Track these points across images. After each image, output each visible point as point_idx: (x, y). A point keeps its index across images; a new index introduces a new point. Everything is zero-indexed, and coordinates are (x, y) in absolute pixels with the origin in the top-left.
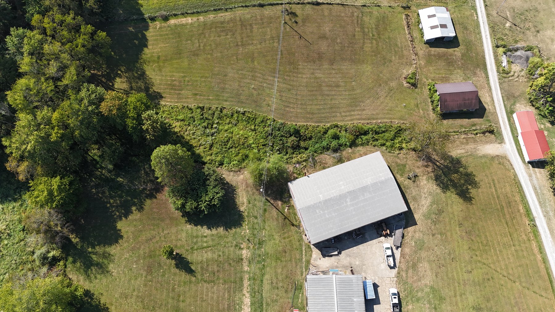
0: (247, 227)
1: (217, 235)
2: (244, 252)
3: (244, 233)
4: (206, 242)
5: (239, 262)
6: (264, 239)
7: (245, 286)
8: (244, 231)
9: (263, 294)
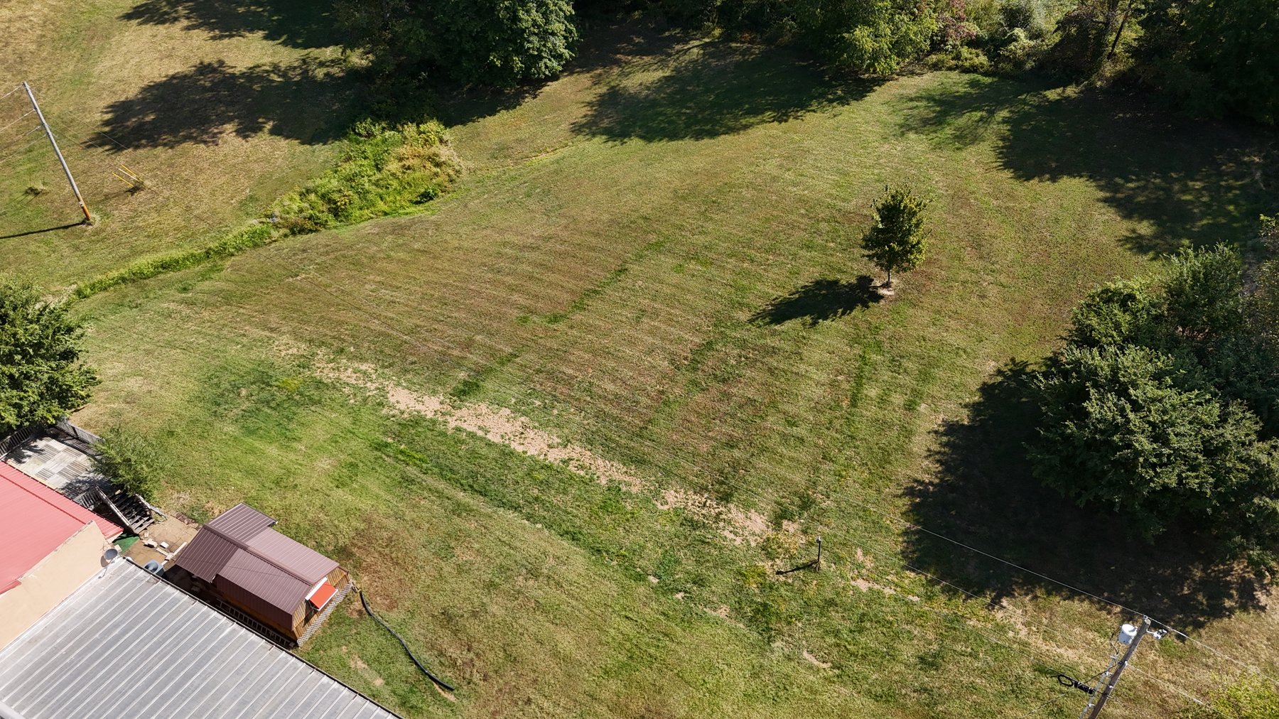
0: (888, 591)
1: (901, 449)
2: (758, 524)
3: (860, 566)
4: (883, 401)
5: (722, 483)
6: (778, 644)
7: (600, 461)
8: (869, 565)
9: (511, 515)
